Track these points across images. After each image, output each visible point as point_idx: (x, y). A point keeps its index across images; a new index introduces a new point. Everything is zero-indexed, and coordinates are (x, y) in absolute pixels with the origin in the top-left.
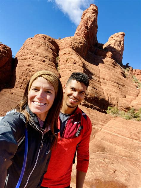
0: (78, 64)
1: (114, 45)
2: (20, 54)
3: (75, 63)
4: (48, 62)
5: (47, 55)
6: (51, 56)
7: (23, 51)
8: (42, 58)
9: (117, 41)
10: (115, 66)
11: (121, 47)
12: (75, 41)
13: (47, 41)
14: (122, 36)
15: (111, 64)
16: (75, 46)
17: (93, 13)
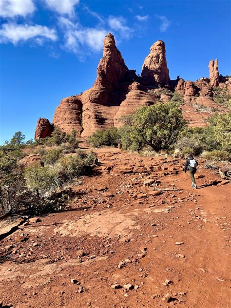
0: (92, 117)
1: (150, 64)
2: (55, 122)
3: (89, 118)
4: (73, 122)
5: (72, 116)
6: (74, 116)
7: (56, 119)
8: (69, 121)
9: (153, 57)
10: (141, 97)
11: (160, 62)
12: (92, 94)
13: (70, 104)
14: (159, 46)
15: (135, 97)
16: (93, 98)
17: (107, 51)
